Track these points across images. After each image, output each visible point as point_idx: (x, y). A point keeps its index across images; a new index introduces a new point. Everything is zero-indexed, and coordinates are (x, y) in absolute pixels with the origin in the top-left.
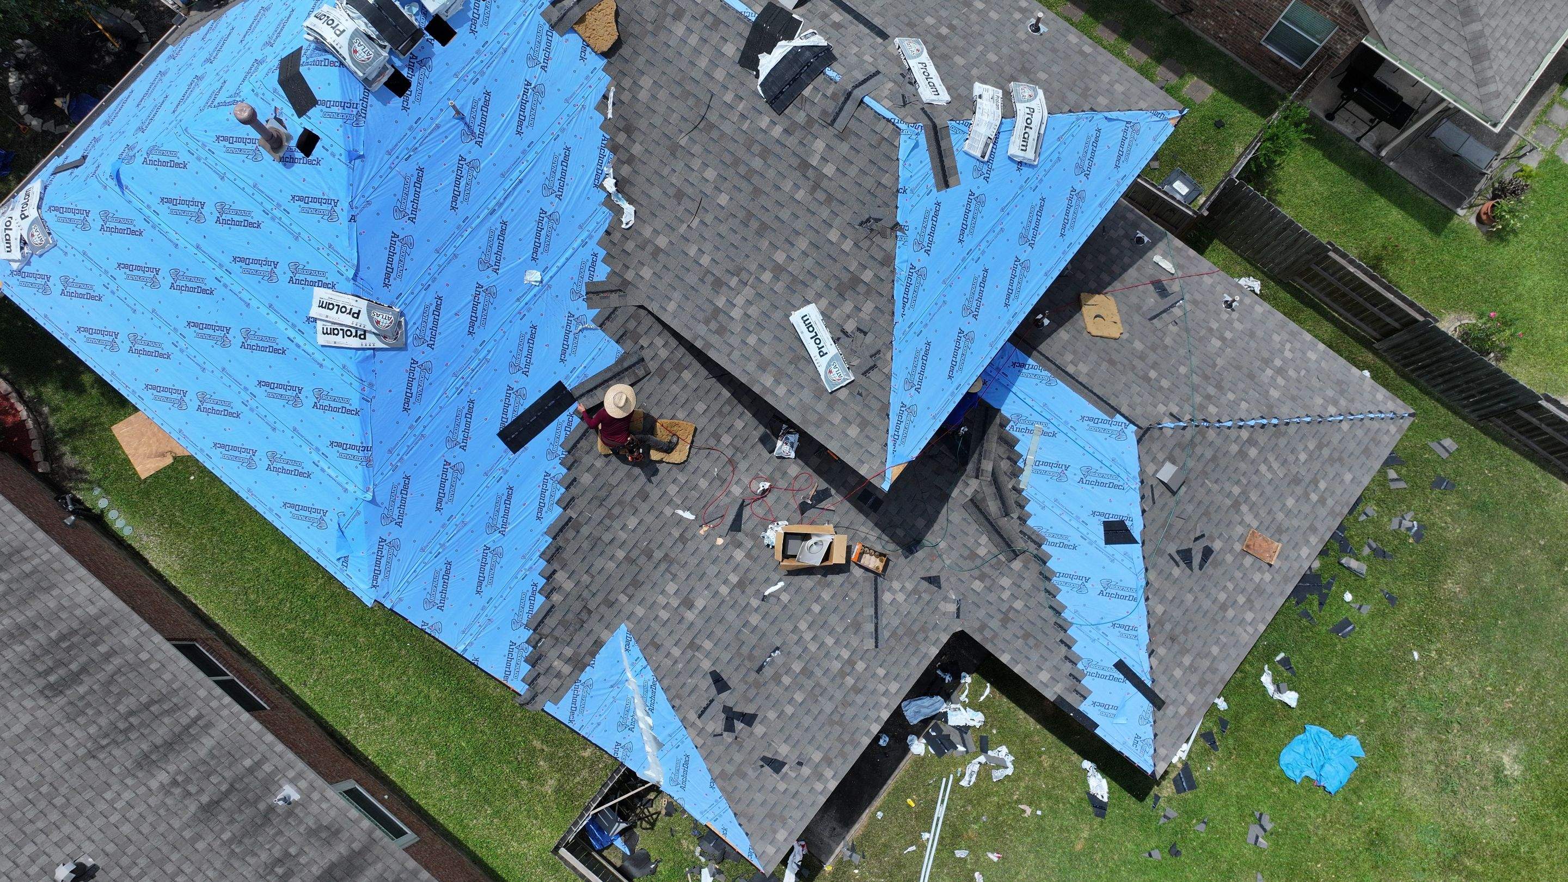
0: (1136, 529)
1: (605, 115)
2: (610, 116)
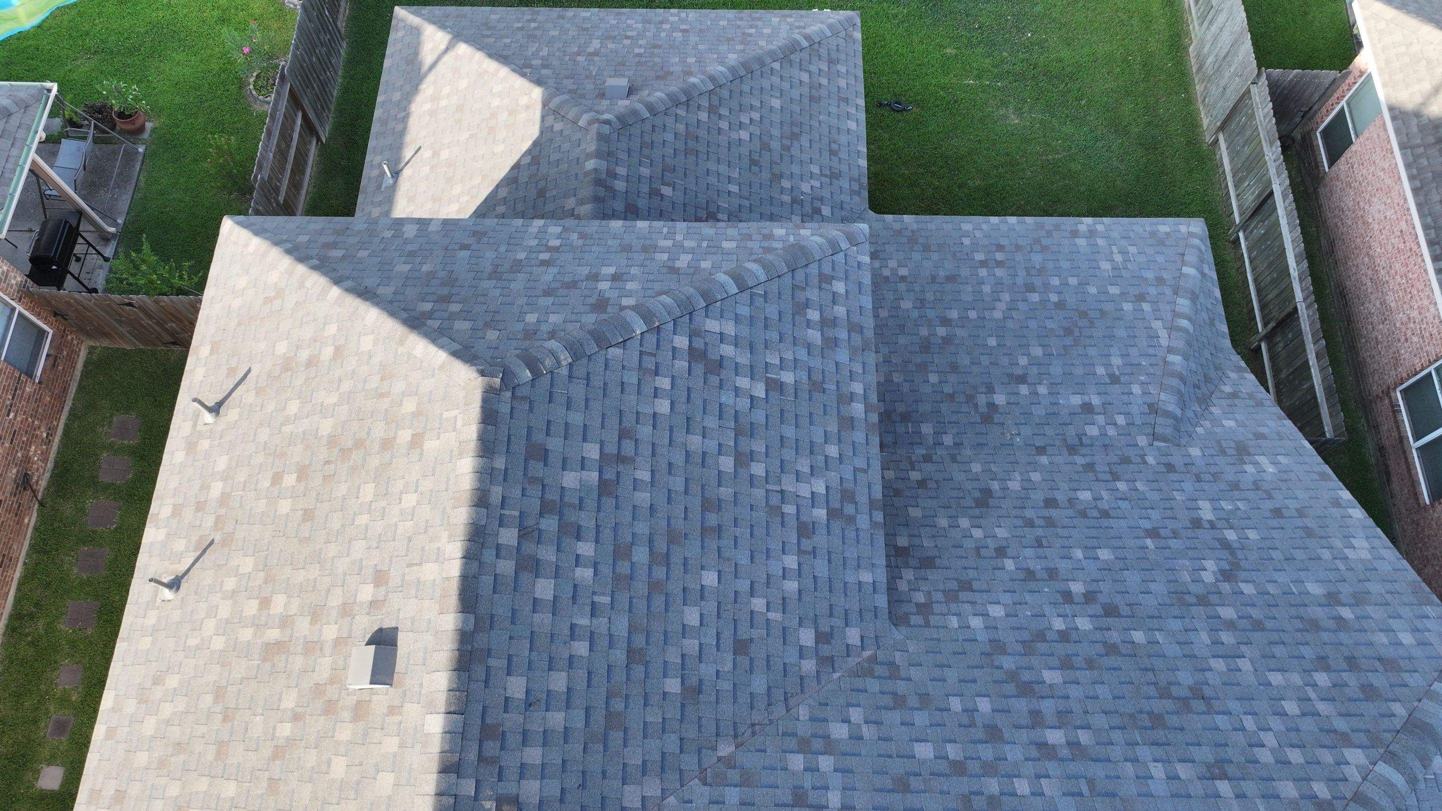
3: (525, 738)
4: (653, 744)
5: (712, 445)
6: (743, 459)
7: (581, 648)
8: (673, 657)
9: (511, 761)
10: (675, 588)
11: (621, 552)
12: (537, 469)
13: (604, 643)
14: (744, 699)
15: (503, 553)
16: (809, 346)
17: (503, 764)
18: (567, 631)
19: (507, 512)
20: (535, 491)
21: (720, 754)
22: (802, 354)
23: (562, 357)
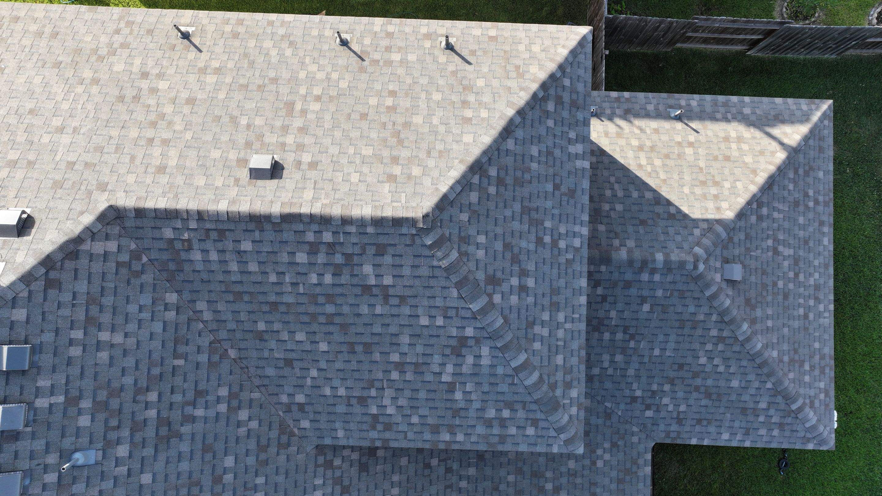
3: (222, 252)
4: (229, 316)
5: (405, 349)
6: (400, 367)
7: (273, 278)
8: (277, 326)
9: (209, 245)
10: (315, 327)
11: (330, 298)
12: (371, 251)
13: (277, 289)
14: (261, 363)
15: (317, 235)
16: (483, 409)
17: (207, 241)
18: (280, 270)
19: (341, 235)
20: (357, 250)
21: (229, 351)
22: (477, 405)
23: (444, 262)
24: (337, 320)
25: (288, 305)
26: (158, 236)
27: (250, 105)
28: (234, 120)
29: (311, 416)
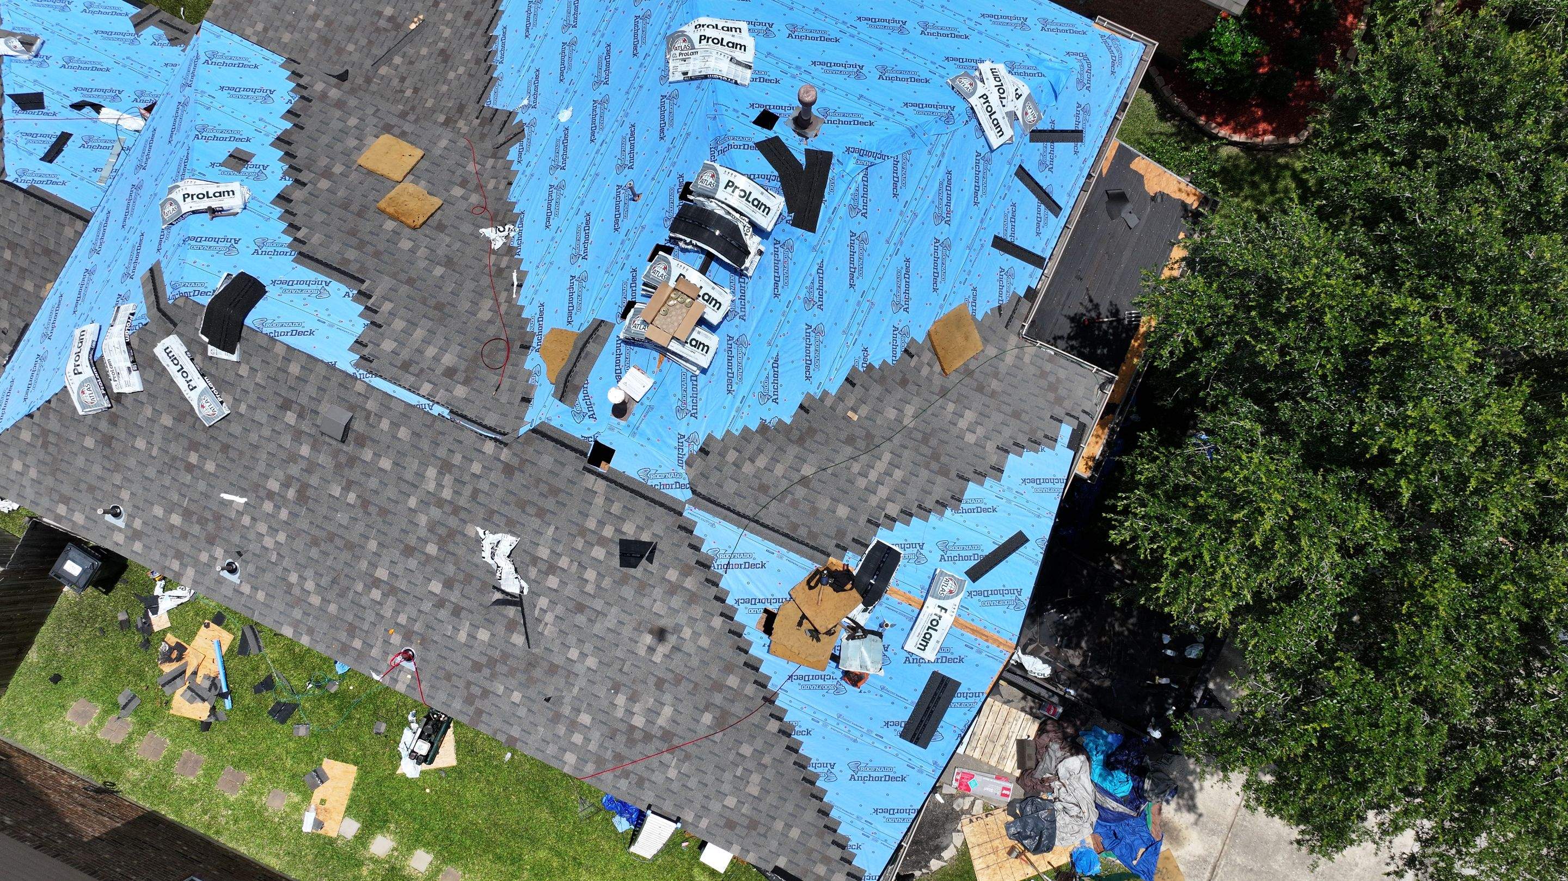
0: (9, 106)
1: (519, 272)
2: (515, 275)
4: (465, 294)
8: (423, 264)
9: (427, 362)
10: (383, 245)
17: (426, 367)
24: (354, 241)
25: (394, 276)
26: (473, 393)
27: (342, 517)
28: (365, 503)
29: (460, 171)
